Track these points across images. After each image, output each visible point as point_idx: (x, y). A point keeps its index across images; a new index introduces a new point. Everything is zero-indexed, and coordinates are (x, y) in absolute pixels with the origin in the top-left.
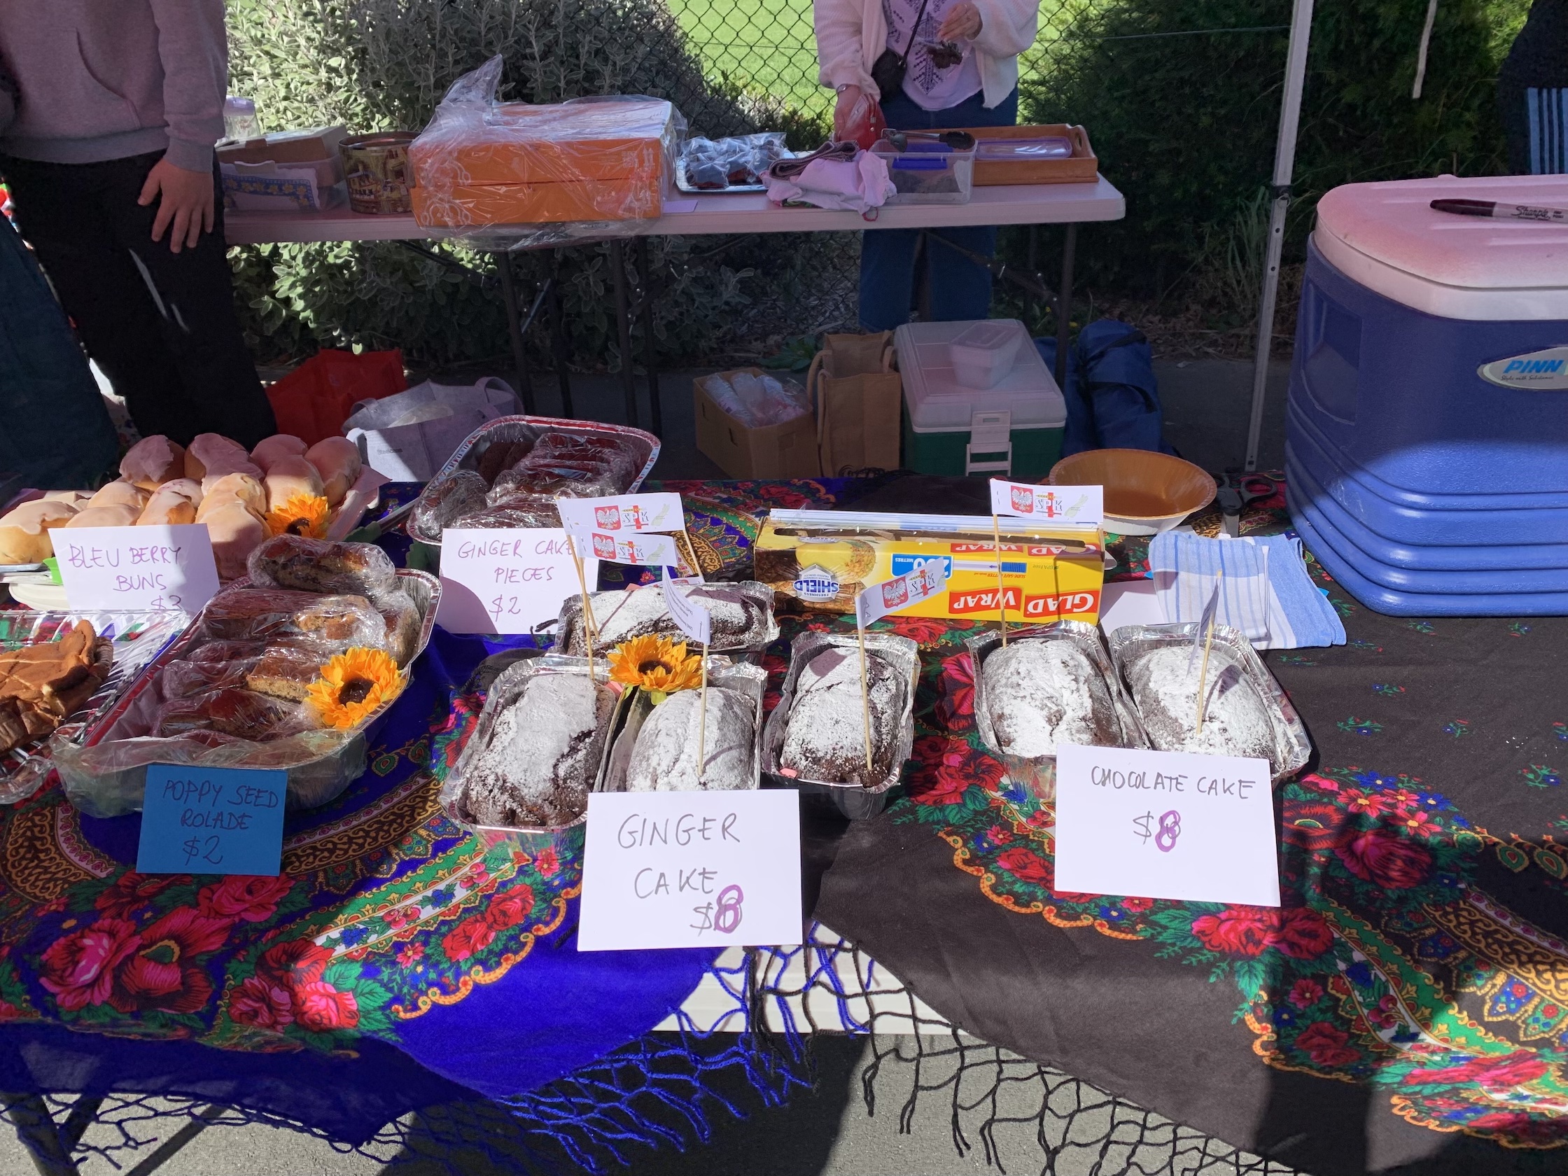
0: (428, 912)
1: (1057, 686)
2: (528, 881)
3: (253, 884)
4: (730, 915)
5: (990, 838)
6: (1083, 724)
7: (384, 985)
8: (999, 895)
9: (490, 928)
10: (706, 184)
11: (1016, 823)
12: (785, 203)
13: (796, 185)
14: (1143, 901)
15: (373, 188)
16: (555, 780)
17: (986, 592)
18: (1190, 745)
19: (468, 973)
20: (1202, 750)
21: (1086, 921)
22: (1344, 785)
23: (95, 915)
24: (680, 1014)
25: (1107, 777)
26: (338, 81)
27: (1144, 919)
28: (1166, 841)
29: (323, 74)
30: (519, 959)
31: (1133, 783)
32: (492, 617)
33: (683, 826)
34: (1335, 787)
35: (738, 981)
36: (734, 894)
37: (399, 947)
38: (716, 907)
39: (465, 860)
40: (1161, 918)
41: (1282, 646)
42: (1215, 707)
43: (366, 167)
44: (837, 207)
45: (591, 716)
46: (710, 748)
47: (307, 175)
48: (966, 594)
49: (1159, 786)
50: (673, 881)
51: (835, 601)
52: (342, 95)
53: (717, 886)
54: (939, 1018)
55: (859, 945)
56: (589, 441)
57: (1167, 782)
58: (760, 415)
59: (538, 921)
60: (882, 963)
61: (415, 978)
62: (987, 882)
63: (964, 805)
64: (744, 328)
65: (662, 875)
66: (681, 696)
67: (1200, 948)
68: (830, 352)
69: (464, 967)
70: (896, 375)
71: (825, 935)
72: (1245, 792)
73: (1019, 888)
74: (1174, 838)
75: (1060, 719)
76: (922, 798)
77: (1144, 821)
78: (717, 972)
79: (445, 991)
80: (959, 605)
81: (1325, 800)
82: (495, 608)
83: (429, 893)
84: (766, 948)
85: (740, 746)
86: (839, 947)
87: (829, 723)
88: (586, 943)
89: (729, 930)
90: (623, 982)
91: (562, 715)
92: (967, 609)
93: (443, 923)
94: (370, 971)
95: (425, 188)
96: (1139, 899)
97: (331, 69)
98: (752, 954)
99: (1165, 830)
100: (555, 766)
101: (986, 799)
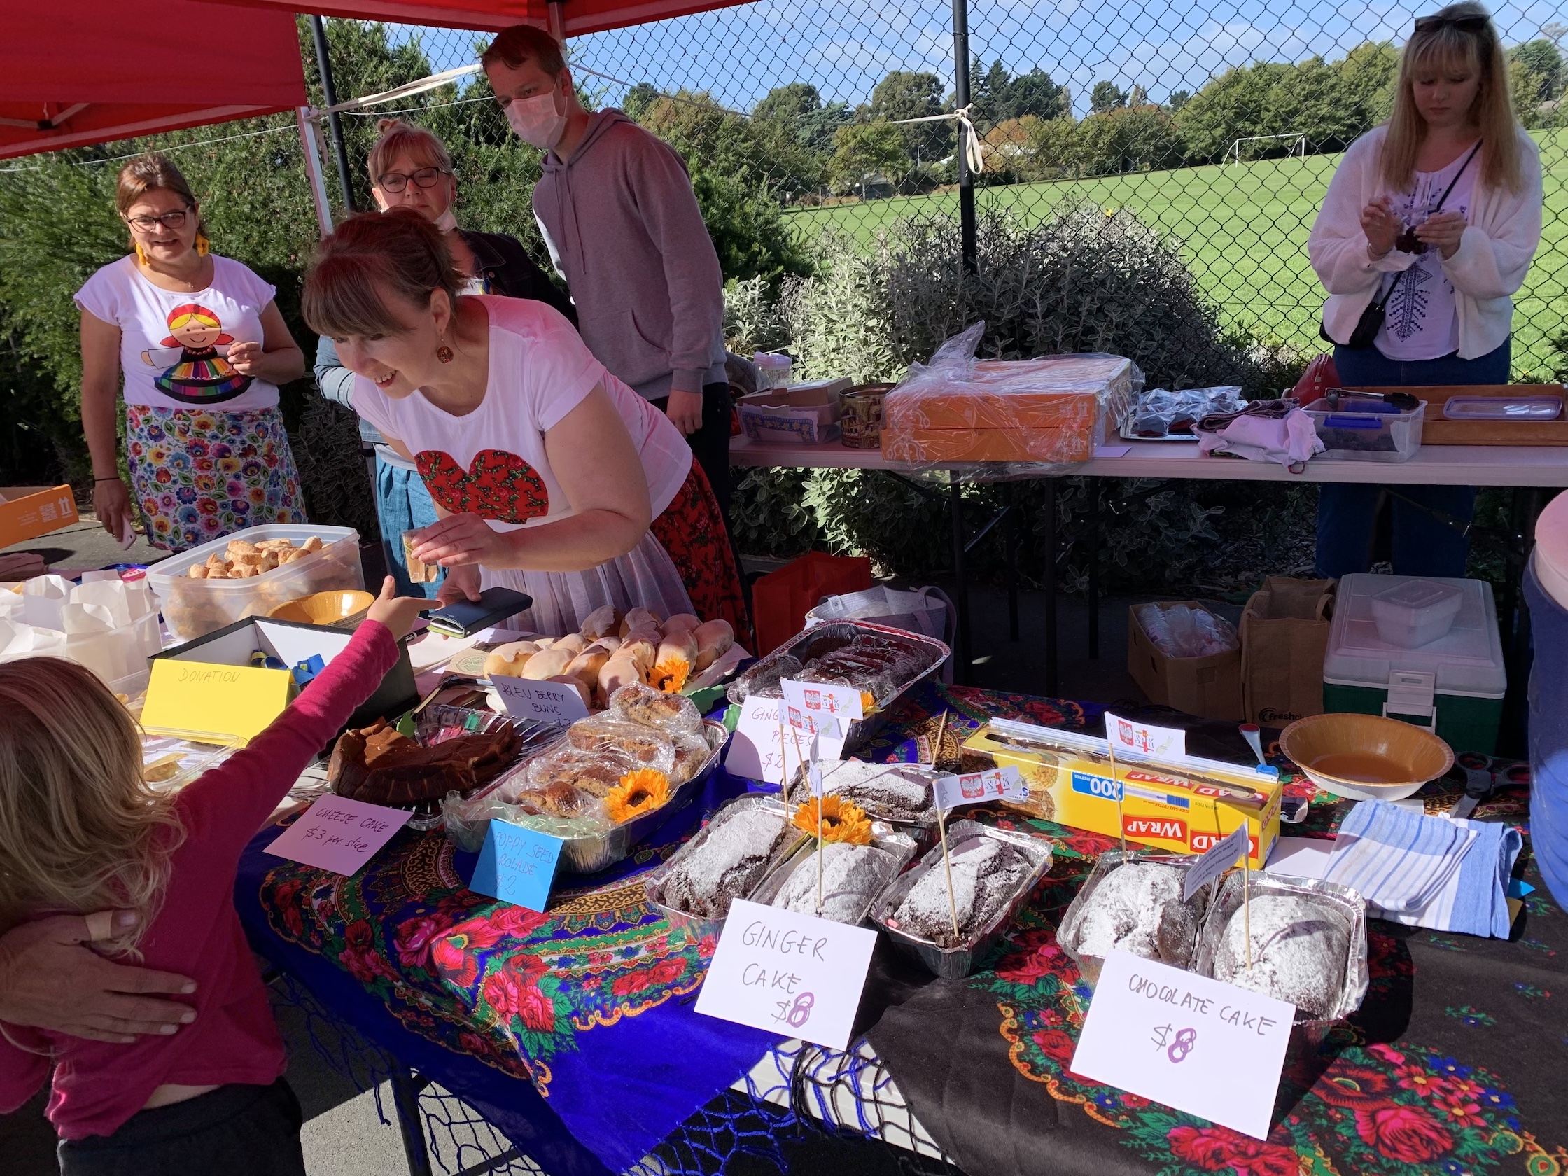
0: (617, 960)
1: (1139, 902)
2: (688, 956)
3: (525, 913)
4: (801, 1014)
5: (1042, 1018)
6: (1148, 939)
7: (570, 1000)
8: (1021, 1061)
9: (648, 981)
10: (1149, 433)
11: (1072, 1012)
12: (1212, 454)
13: (1221, 438)
14: (1141, 1100)
15: (858, 428)
16: (720, 885)
17: (1156, 820)
18: (1239, 980)
19: (620, 1005)
20: (1247, 985)
21: (1079, 1099)
22: (1410, 1061)
23: (435, 909)
24: (750, 1081)
25: (1143, 985)
26: (872, 338)
27: (1132, 1115)
28: (1178, 1053)
29: (862, 332)
30: (654, 1005)
31: (1163, 995)
32: (763, 766)
33: (789, 939)
34: (1400, 1061)
35: (789, 1063)
36: (808, 999)
37: (588, 976)
38: (792, 1006)
39: (657, 932)
40: (1147, 1117)
41: (1432, 926)
42: (1271, 951)
43: (854, 412)
44: (1262, 460)
45: (767, 846)
46: (834, 888)
47: (812, 416)
48: (1138, 819)
49: (1186, 1005)
50: (769, 977)
51: (1026, 804)
52: (873, 349)
53: (798, 990)
54: (930, 1140)
55: (887, 1064)
56: (890, 645)
57: (1194, 1002)
58: (1185, 646)
59: (680, 984)
60: (896, 1082)
61: (589, 999)
62: (1017, 1047)
63: (1035, 987)
64: (1217, 563)
65: (764, 971)
66: (838, 846)
67: (1166, 1150)
68: (1267, 594)
69: (619, 1001)
70: (1326, 622)
71: (867, 1051)
72: (1263, 1028)
73: (1040, 1060)
74: (1185, 1053)
75: (1129, 929)
76: (1004, 974)
77: (1163, 1031)
78: (776, 1053)
79: (604, 1015)
80: (1132, 828)
81: (1381, 1069)
82: (766, 761)
83: (624, 948)
84: (819, 1046)
85: (863, 893)
86: (872, 1062)
87: (937, 891)
88: (700, 1008)
89: (796, 1025)
90: (715, 1042)
91: (746, 840)
92: (1138, 833)
93: (622, 969)
94: (564, 988)
95: (893, 429)
96: (1139, 1097)
97: (868, 329)
98: (807, 1045)
99: (1179, 1043)
100: (724, 875)
101: (1058, 988)
